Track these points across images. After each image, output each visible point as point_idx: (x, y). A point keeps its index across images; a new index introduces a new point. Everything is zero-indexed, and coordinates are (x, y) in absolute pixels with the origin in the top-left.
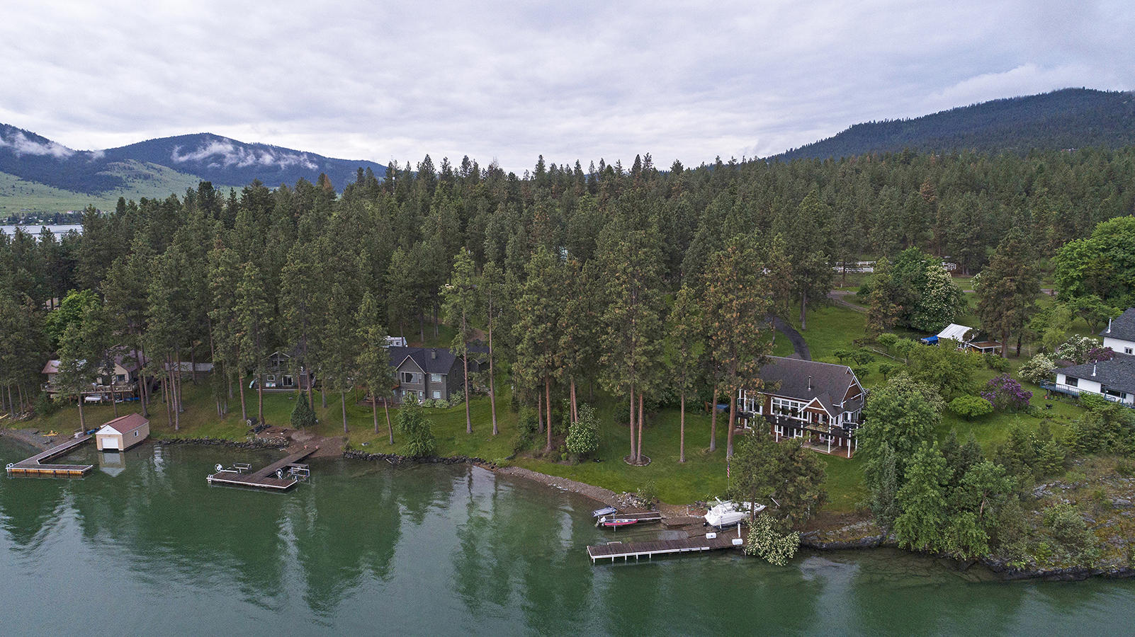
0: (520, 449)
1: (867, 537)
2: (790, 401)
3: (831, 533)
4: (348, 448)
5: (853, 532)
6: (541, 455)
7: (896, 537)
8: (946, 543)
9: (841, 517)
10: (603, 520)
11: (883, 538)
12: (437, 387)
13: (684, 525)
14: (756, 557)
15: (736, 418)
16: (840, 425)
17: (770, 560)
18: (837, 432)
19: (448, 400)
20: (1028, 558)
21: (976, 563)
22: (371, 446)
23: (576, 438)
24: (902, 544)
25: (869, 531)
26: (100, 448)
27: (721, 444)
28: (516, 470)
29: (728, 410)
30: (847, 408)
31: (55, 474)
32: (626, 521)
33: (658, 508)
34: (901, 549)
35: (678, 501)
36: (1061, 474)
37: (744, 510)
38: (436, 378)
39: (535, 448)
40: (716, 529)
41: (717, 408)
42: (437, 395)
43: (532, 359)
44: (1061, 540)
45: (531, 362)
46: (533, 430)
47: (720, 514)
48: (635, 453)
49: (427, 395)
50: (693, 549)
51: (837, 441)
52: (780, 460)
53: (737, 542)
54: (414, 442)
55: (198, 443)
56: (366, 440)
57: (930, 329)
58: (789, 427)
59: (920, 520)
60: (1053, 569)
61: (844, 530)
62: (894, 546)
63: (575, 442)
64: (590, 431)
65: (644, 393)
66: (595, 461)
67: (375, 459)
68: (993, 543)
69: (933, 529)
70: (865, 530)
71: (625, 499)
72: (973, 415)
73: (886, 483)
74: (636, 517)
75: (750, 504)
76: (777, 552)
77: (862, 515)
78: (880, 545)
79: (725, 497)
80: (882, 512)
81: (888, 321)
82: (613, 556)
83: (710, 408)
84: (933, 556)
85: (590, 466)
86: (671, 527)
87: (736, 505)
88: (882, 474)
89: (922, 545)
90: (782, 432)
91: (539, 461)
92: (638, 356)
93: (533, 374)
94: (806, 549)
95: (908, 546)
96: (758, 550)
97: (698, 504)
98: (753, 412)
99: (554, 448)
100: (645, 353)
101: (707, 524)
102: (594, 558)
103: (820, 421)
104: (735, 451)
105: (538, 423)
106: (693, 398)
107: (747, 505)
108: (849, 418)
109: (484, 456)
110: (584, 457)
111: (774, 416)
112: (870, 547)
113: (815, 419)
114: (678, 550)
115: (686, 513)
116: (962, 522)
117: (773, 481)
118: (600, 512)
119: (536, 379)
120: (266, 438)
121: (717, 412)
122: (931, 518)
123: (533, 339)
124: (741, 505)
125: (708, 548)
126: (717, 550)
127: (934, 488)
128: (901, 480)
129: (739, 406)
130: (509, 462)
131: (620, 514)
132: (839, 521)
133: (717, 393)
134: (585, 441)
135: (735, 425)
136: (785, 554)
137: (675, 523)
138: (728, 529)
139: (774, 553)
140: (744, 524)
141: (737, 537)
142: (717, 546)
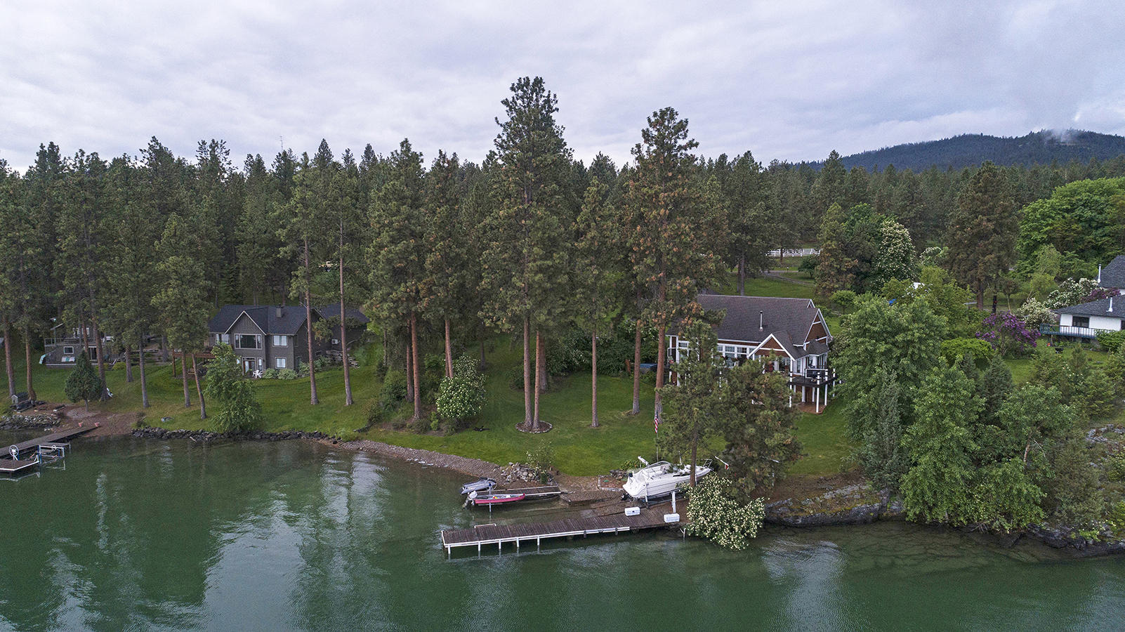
1: (861, 506)
3: (808, 502)
4: (140, 425)
5: (840, 500)
7: (904, 506)
8: (976, 510)
9: (819, 482)
10: (473, 496)
11: (882, 508)
12: (281, 352)
13: (594, 502)
14: (699, 538)
15: (666, 371)
16: (803, 371)
17: (723, 542)
18: (800, 381)
19: (297, 369)
21: (1023, 536)
22: (173, 422)
23: (449, 399)
24: (912, 514)
25: (863, 497)
27: (646, 404)
32: (508, 496)
33: (556, 481)
34: (909, 522)
35: (586, 472)
37: (681, 475)
38: (280, 341)
40: (640, 502)
42: (281, 363)
46: (399, 398)
47: (646, 481)
48: (529, 417)
49: (268, 363)
50: (605, 530)
53: (671, 518)
56: (167, 415)
59: (940, 477)
61: (828, 496)
62: (900, 519)
63: (447, 403)
64: (469, 388)
66: (477, 429)
67: (174, 436)
68: (1051, 504)
69: (958, 488)
70: (857, 497)
71: (510, 471)
73: (886, 425)
74: (522, 491)
75: (688, 466)
76: (732, 530)
77: (847, 478)
78: (878, 519)
79: (654, 460)
80: (880, 468)
82: (479, 543)
84: (957, 529)
85: (468, 435)
86: (573, 505)
87: (669, 467)
88: (877, 414)
89: (942, 515)
91: (401, 433)
92: (532, 274)
94: (773, 526)
95: (920, 517)
96: (703, 528)
97: (615, 474)
99: (421, 415)
101: (627, 497)
102: (449, 546)
105: (406, 388)
107: (685, 467)
108: (814, 363)
109: (327, 429)
110: (461, 424)
112: (865, 522)
114: (580, 532)
115: (597, 486)
116: (1005, 476)
118: (471, 487)
121: (640, 373)
122: (958, 471)
124: (676, 467)
125: (627, 528)
126: (641, 531)
127: (959, 425)
130: (357, 434)
131: (499, 489)
132: (820, 486)
136: (743, 533)
137: (580, 499)
138: (658, 502)
139: (727, 531)
140: (682, 494)
141: (671, 512)
142: (641, 524)
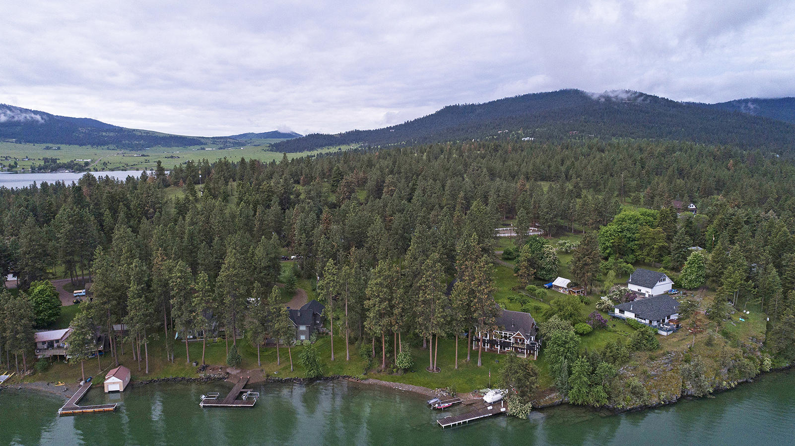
1: (556, 400)
3: (541, 401)
4: (268, 376)
5: (551, 399)
6: (381, 371)
7: (569, 399)
8: (590, 400)
9: (543, 392)
10: (435, 405)
11: (563, 400)
12: (301, 333)
13: (473, 404)
14: (514, 417)
16: (529, 343)
17: (521, 417)
18: (529, 348)
19: (310, 340)
20: (623, 403)
21: (603, 407)
22: (280, 374)
23: (403, 361)
24: (571, 402)
25: (557, 398)
26: (107, 392)
27: (472, 356)
28: (371, 381)
30: (531, 334)
32: (447, 404)
33: (457, 396)
34: (571, 405)
35: (465, 391)
38: (302, 328)
40: (490, 404)
42: (303, 337)
44: (634, 393)
47: (491, 396)
48: (432, 366)
49: (296, 338)
50: (485, 416)
51: (528, 351)
53: (503, 410)
56: (275, 369)
57: (547, 278)
59: (579, 391)
60: (633, 406)
61: (547, 398)
62: (568, 403)
63: (401, 363)
64: (409, 356)
66: (414, 372)
68: (609, 398)
69: (584, 394)
70: (555, 397)
71: (439, 392)
72: (585, 333)
73: (563, 375)
74: (450, 402)
76: (522, 412)
77: (552, 390)
78: (562, 404)
79: (491, 387)
80: (562, 388)
81: (530, 278)
82: (451, 424)
84: (584, 406)
85: (410, 375)
86: (468, 406)
87: (496, 391)
89: (580, 402)
91: (381, 374)
94: (534, 409)
95: (574, 403)
96: (514, 413)
97: (476, 392)
98: (484, 338)
99: (387, 367)
101: (486, 402)
102: (443, 425)
105: (372, 352)
108: (532, 339)
109: (349, 374)
110: (406, 370)
111: (496, 340)
112: (558, 406)
113: (516, 341)
114: (479, 417)
115: (471, 397)
116: (597, 391)
118: (432, 401)
120: (211, 374)
122: (584, 390)
125: (491, 414)
126: (495, 414)
127: (585, 376)
128: (570, 373)
129: (477, 336)
130: (366, 377)
131: (443, 401)
134: (407, 362)
136: (525, 413)
137: (468, 403)
138: (496, 403)
140: (503, 400)
141: (502, 407)
142: (494, 412)
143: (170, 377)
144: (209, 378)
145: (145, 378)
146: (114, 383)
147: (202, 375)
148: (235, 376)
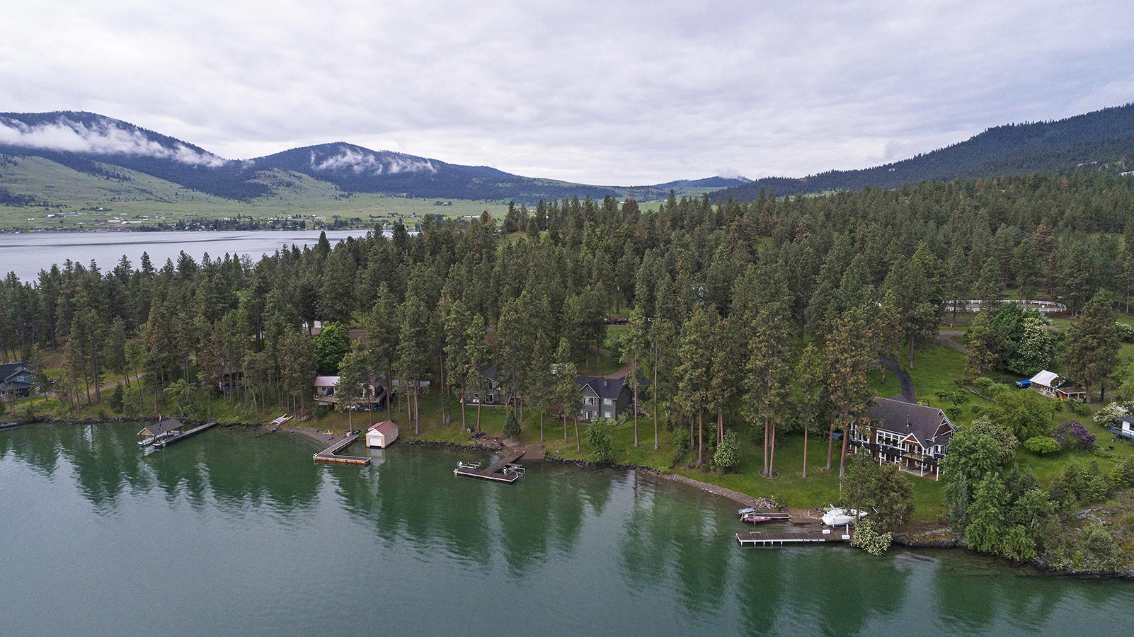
0: (677, 462)
1: (944, 540)
2: (892, 434)
3: (916, 535)
4: (547, 454)
5: (934, 536)
6: (694, 466)
7: (966, 541)
8: (1004, 547)
9: (926, 524)
10: (746, 516)
11: (957, 541)
12: (608, 408)
13: (806, 524)
14: (859, 549)
15: (848, 446)
16: (932, 455)
17: (870, 551)
18: (929, 461)
19: (617, 419)
20: (1065, 561)
21: (1025, 562)
22: (564, 453)
23: (722, 455)
24: (971, 546)
25: (946, 535)
26: (368, 446)
27: (835, 464)
28: (676, 477)
29: (841, 438)
30: (938, 441)
31: (347, 463)
32: (763, 518)
33: (786, 510)
34: (970, 550)
35: (800, 506)
36: (1104, 501)
37: (852, 515)
38: (607, 402)
39: (689, 461)
40: (830, 527)
41: (833, 436)
42: (608, 415)
43: (689, 394)
44: (1093, 550)
45: (689, 396)
46: (686, 447)
47: (833, 516)
48: (768, 468)
49: (600, 414)
50: (813, 540)
51: (929, 467)
52: (879, 480)
53: (846, 537)
54: (599, 451)
55: (434, 445)
56: (559, 448)
57: (1026, 373)
58: (892, 454)
59: (984, 529)
60: (1084, 570)
61: (927, 533)
62: (965, 548)
63: (721, 458)
64: (733, 450)
65: (777, 424)
66: (736, 473)
67: (570, 463)
68: (1040, 549)
69: (993, 537)
70: (943, 535)
71: (761, 502)
72: (1043, 452)
73: (960, 501)
74: (770, 515)
75: (856, 511)
76: (875, 546)
77: (942, 524)
78: (955, 547)
79: (837, 506)
80: (956, 522)
81: (985, 367)
82: (755, 541)
83: (828, 435)
85: (732, 476)
86: (796, 525)
87: (846, 511)
88: (956, 494)
89: (985, 548)
90: (885, 458)
91: (694, 471)
92: (773, 396)
93: (691, 405)
94: (897, 546)
95: (975, 547)
96: (861, 544)
97: (817, 509)
98: (862, 441)
99: (704, 462)
100: (778, 395)
101: (824, 524)
102: (741, 541)
103: (916, 451)
104: (847, 471)
105: (690, 441)
106: (814, 430)
107: (854, 511)
108: (939, 449)
109: (650, 465)
110: (728, 470)
111: (879, 445)
112: (947, 547)
113: (912, 449)
114: (800, 540)
115: (808, 515)
116: (1015, 532)
117: (873, 495)
118: (744, 511)
119: (693, 410)
120: (483, 442)
121: (833, 439)
122: (992, 528)
123: (691, 379)
124: (849, 511)
125: (824, 540)
126: (831, 542)
127: (995, 506)
128: (972, 500)
129: (851, 436)
130: (670, 471)
131: (758, 513)
132: (925, 527)
133: (833, 427)
134: (729, 458)
135: (848, 450)
136: (880, 547)
137: (799, 522)
138: (839, 528)
139: (872, 546)
140: (851, 525)
141: (845, 534)
142: (830, 539)
143: (438, 440)
144: (480, 447)
145: (412, 438)
146: (375, 437)
147: (472, 443)
148: (510, 449)
